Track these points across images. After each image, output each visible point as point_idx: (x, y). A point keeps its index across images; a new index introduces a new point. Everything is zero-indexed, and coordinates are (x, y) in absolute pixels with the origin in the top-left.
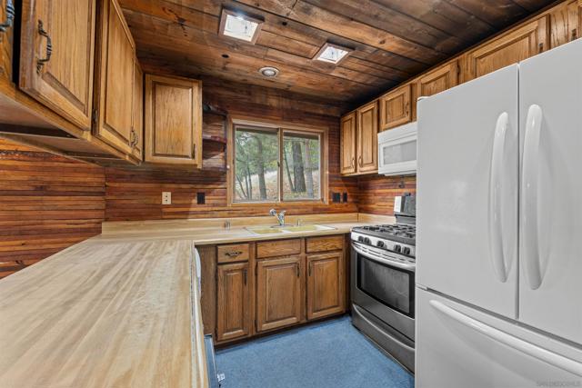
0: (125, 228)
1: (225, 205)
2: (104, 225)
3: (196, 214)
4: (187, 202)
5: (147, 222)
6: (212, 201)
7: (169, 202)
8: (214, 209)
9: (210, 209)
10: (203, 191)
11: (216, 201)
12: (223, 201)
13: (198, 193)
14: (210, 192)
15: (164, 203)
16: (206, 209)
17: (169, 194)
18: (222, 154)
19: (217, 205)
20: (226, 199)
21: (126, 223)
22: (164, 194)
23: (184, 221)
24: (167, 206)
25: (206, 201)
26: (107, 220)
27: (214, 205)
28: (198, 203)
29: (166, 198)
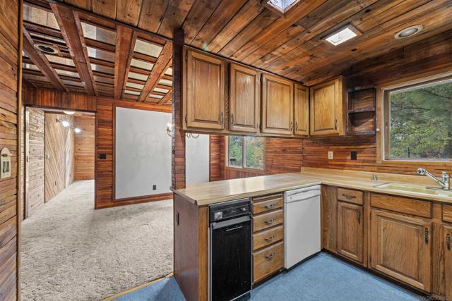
0: (310, 170)
1: (375, 161)
2: (302, 168)
3: (350, 167)
4: (344, 158)
5: (319, 169)
6: (362, 158)
7: (332, 158)
8: (365, 164)
9: (361, 164)
10: (356, 150)
11: (366, 158)
12: (373, 159)
13: (352, 152)
14: (361, 151)
15: (329, 158)
16: (358, 164)
17: (332, 153)
18: (371, 120)
19: (368, 161)
20: (376, 157)
21: (310, 168)
22: (329, 152)
23: (341, 171)
24: (331, 160)
25: (358, 158)
26: (303, 166)
27: (364, 161)
28: (352, 159)
29: (331, 155)
